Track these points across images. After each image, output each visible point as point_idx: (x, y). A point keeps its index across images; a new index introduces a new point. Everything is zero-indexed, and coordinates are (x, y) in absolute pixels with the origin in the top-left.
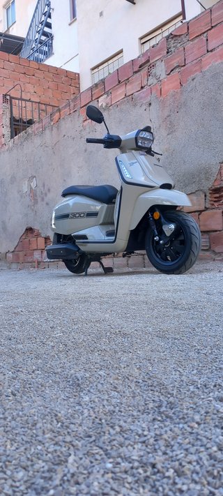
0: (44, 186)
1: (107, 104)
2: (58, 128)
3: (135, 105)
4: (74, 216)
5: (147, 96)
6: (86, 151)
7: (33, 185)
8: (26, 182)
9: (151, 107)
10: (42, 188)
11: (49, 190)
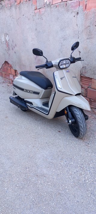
0: (13, 42)
1: (50, 3)
2: (20, 8)
3: (68, 11)
4: (27, 91)
5: (76, 6)
6: (36, 29)
7: (7, 39)
8: (4, 36)
9: (78, 16)
10: (12, 43)
11: (16, 45)
